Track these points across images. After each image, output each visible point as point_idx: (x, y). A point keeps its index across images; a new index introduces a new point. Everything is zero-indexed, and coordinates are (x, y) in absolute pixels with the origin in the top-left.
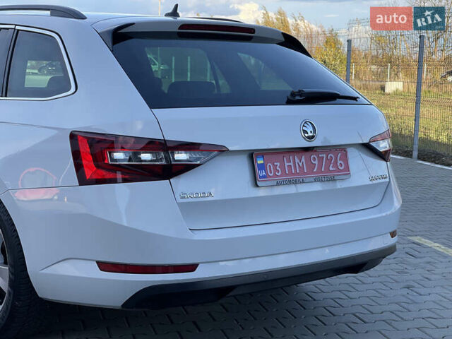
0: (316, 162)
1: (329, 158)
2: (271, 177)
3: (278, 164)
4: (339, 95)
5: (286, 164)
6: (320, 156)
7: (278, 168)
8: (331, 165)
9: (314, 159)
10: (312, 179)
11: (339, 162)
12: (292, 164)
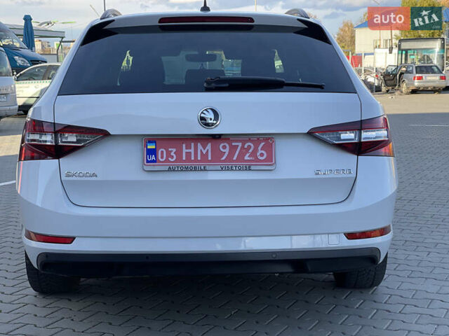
0: (227, 151)
1: (246, 147)
2: (162, 162)
3: (174, 150)
4: (283, 82)
5: (185, 151)
6: (233, 144)
7: (172, 154)
8: (248, 155)
9: (224, 147)
10: (219, 168)
11: (260, 152)
12: (192, 151)
